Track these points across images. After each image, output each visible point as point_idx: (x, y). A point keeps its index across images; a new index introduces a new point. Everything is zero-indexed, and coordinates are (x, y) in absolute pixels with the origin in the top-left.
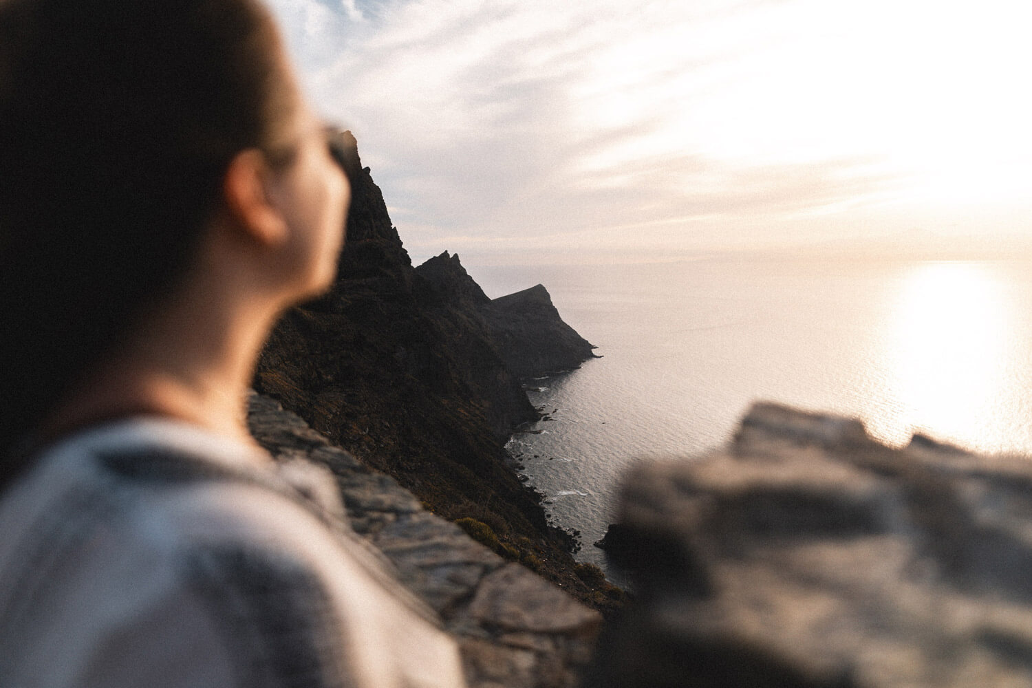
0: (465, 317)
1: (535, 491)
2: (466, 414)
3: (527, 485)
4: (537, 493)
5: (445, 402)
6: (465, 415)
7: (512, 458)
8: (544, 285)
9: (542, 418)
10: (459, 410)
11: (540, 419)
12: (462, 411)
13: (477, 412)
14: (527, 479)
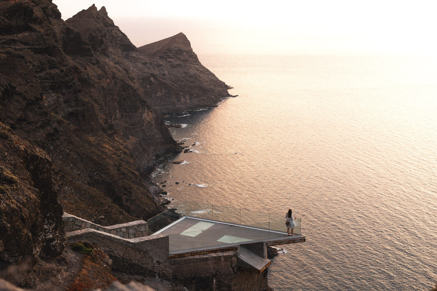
0: (111, 64)
1: (176, 211)
2: (111, 148)
3: (169, 207)
4: (177, 214)
5: (92, 139)
6: (109, 149)
7: (156, 185)
8: (185, 34)
9: (183, 150)
10: (104, 145)
11: (181, 152)
12: (107, 146)
13: (121, 147)
14: (168, 202)
